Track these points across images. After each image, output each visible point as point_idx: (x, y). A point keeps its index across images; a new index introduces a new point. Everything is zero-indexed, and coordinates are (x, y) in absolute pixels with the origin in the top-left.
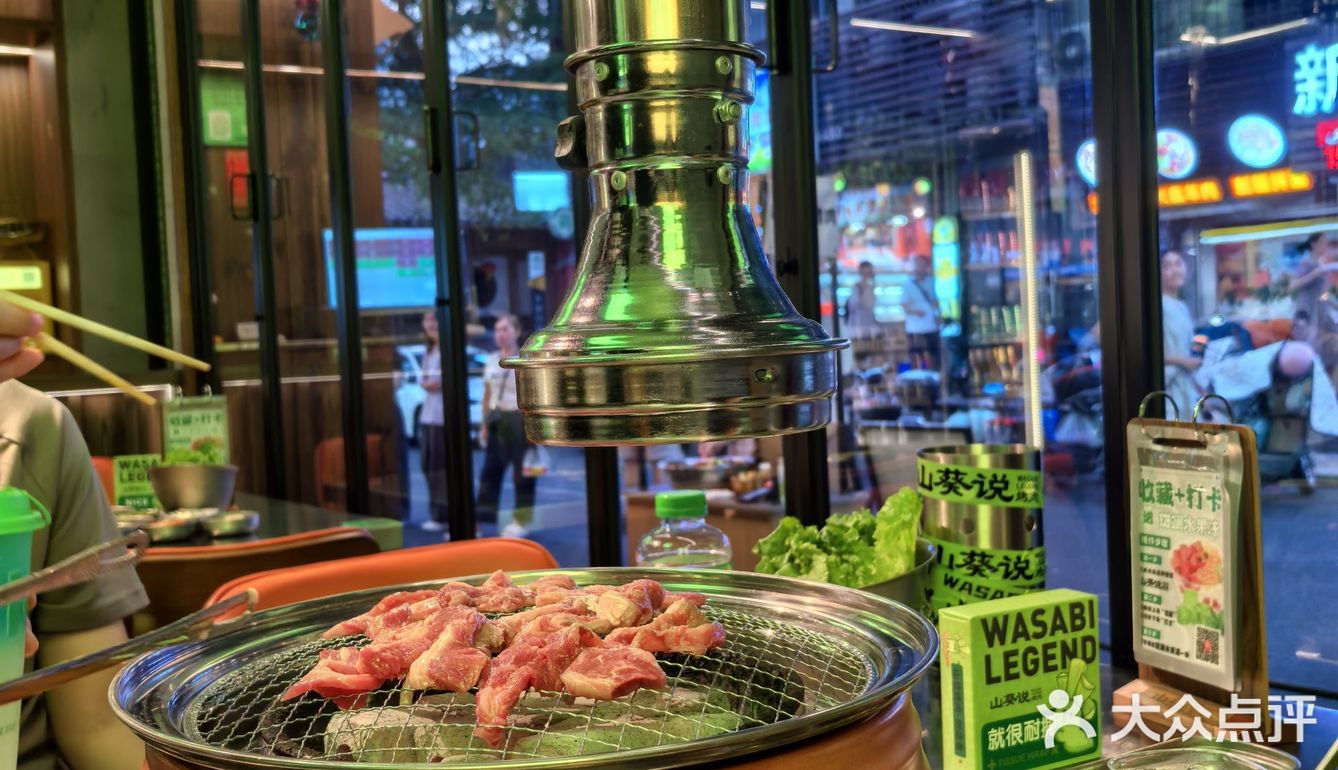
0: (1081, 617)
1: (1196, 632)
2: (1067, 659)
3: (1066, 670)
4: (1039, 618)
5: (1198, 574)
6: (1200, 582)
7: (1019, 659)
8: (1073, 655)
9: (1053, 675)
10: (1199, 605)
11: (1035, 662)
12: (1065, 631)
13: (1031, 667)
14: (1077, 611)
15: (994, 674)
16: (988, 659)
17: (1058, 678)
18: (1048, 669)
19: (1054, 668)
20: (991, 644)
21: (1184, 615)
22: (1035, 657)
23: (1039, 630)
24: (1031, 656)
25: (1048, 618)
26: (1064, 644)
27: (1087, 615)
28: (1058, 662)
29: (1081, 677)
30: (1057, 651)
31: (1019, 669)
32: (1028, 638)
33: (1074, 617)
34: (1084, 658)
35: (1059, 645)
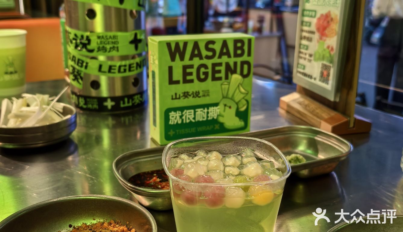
0: (242, 48)
1: (321, 66)
2: (230, 74)
3: (228, 81)
4: (211, 46)
5: (326, 32)
6: (327, 36)
7: (194, 71)
8: (234, 72)
9: (218, 83)
10: (324, 50)
11: (206, 74)
12: (229, 56)
13: (202, 77)
14: (239, 45)
15: (175, 78)
16: (170, 69)
17: (222, 84)
18: (214, 79)
19: (220, 79)
20: (173, 59)
21: (317, 56)
22: (207, 70)
23: (210, 54)
24: (203, 70)
25: (217, 47)
26: (227, 65)
27: (246, 48)
28: (223, 75)
29: (238, 86)
30: (223, 68)
31: (194, 77)
32: (201, 58)
33: (236, 48)
34: (242, 74)
35: (224, 65)
